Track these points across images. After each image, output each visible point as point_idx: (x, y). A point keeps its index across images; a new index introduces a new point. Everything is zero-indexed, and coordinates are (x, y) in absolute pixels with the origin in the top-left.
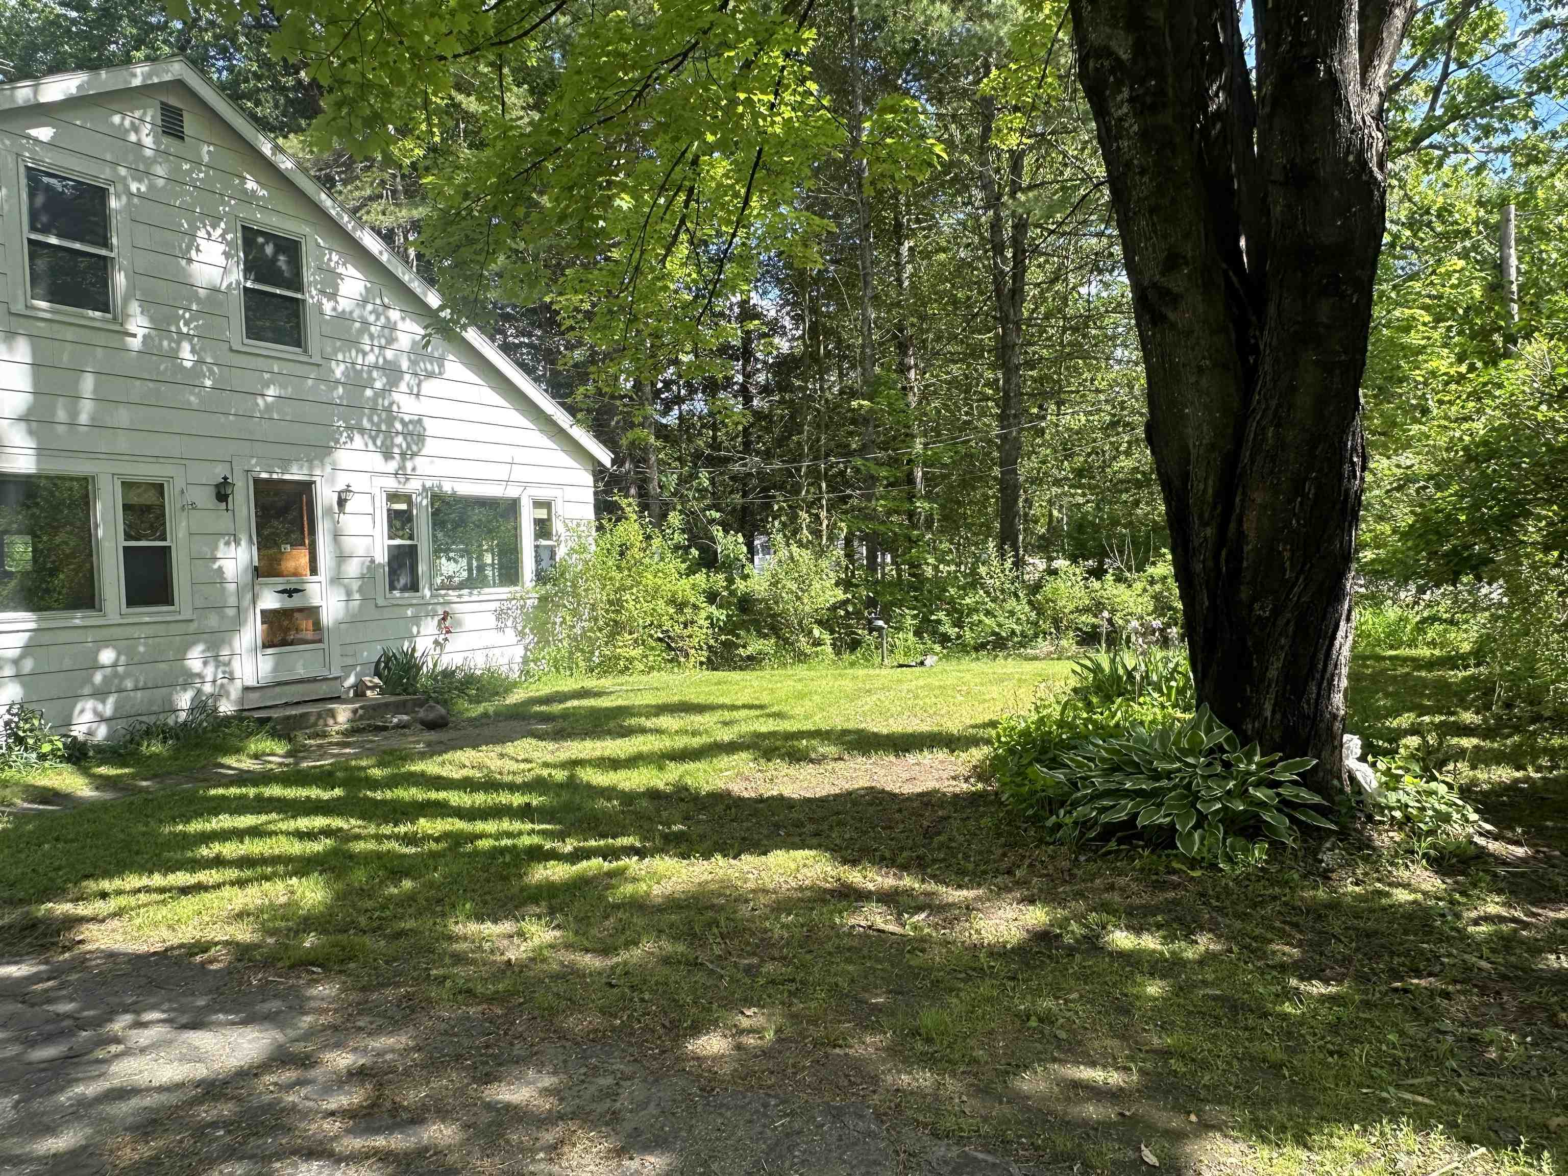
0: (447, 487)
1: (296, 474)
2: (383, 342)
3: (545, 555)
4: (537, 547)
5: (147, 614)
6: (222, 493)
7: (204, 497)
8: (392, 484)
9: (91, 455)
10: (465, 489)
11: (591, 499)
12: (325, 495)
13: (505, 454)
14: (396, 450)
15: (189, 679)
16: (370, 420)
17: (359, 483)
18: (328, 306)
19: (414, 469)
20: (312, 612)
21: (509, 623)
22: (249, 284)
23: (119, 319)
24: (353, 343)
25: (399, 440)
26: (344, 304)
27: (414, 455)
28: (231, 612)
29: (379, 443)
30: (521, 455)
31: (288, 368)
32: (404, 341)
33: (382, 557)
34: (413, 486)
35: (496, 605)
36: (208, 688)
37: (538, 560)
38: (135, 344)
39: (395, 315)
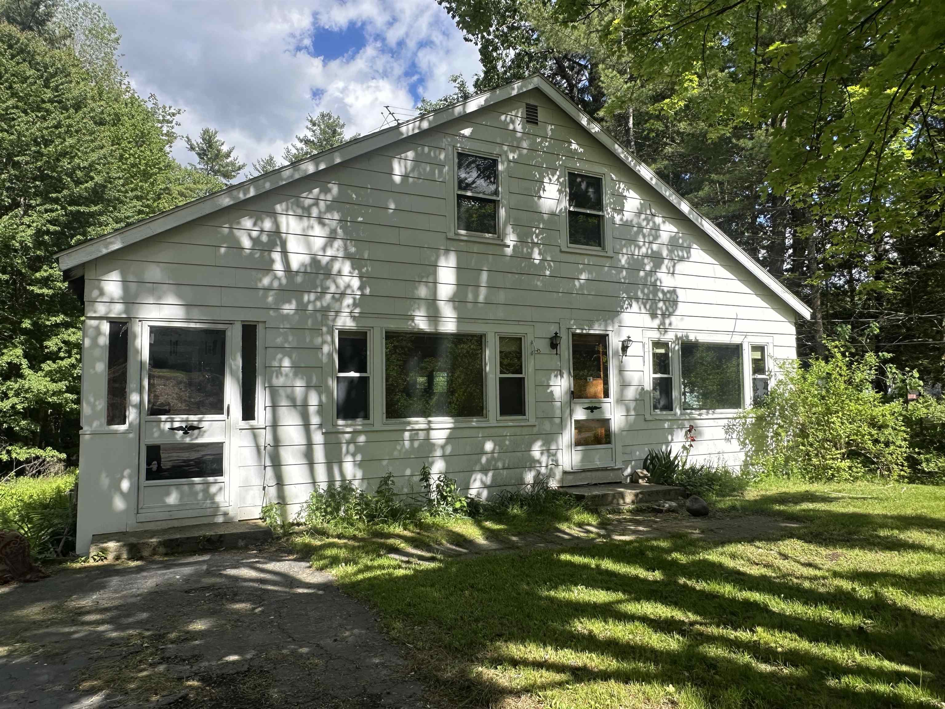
0: (692, 337)
1: (596, 330)
2: (651, 238)
3: (761, 386)
4: (754, 379)
5: (511, 420)
6: (554, 343)
7: (543, 345)
8: (655, 335)
9: (486, 321)
10: (703, 338)
11: (794, 344)
12: (615, 342)
13: (731, 312)
14: (659, 312)
15: (532, 463)
16: (643, 292)
17: (635, 335)
18: (617, 218)
19: (670, 324)
20: (607, 422)
21: (734, 436)
22: (572, 209)
23: (501, 237)
24: (633, 241)
25: (661, 304)
26: (628, 216)
27: (670, 315)
28: (557, 421)
29: (648, 307)
30: (743, 313)
31: (593, 261)
32: (665, 237)
33: (648, 385)
34: (670, 336)
35: (725, 422)
36: (543, 470)
37: (755, 389)
38: (509, 251)
39: (658, 220)
